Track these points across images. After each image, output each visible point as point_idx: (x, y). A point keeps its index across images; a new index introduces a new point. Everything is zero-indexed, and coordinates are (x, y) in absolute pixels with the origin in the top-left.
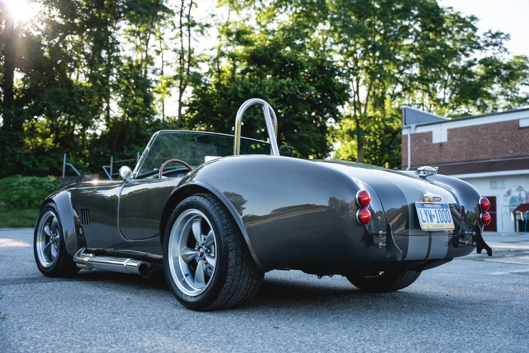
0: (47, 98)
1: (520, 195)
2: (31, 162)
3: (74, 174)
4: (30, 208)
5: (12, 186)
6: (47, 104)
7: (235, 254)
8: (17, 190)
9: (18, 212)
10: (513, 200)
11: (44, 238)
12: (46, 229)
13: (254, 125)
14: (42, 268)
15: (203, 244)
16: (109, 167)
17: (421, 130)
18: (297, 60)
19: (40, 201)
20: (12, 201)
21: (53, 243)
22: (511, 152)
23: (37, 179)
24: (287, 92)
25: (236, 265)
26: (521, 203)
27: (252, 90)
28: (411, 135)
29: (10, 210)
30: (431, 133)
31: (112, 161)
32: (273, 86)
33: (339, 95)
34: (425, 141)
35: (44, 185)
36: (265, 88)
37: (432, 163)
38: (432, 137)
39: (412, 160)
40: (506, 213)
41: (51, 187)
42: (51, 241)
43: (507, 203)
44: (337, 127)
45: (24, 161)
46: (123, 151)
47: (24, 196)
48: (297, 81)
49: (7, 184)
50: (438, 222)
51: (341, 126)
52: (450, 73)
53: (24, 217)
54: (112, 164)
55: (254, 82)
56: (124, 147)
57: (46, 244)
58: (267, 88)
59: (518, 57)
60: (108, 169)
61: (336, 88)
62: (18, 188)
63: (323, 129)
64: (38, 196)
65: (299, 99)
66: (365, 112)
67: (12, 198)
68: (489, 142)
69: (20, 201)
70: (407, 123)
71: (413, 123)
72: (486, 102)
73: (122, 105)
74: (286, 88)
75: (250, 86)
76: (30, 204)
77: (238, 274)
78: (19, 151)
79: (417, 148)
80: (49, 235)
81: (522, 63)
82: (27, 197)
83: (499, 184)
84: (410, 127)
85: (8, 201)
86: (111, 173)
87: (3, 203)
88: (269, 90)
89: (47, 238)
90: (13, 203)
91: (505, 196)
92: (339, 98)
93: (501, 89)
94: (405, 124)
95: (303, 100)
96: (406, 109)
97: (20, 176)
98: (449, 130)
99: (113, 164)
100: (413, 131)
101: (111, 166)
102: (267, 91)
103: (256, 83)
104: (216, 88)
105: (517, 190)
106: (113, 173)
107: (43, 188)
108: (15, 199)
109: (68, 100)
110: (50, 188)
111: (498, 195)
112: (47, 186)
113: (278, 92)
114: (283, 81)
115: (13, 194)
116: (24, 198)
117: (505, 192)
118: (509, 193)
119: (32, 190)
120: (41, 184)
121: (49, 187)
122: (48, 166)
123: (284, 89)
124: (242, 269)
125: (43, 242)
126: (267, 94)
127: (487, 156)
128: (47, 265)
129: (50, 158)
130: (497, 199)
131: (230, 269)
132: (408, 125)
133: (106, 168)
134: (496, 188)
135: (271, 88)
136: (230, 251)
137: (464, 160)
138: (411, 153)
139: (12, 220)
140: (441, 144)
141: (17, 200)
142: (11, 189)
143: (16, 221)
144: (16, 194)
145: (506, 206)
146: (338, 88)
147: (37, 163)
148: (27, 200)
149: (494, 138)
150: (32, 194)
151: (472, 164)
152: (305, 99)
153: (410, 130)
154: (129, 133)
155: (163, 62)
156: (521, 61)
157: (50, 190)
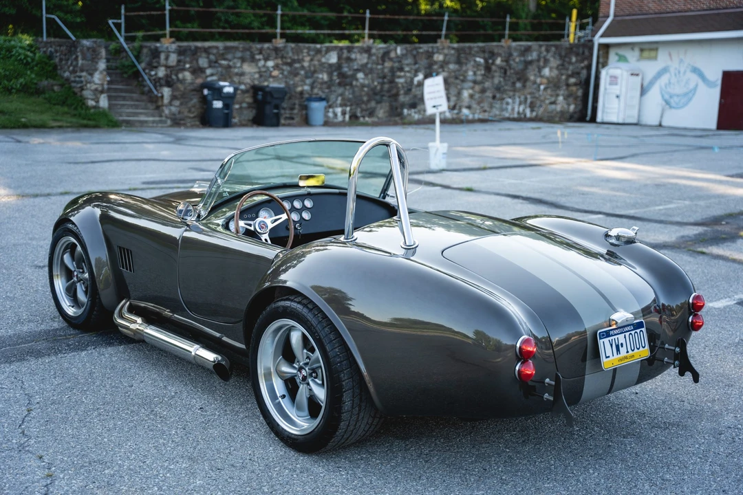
3: (64, 35)
7: (351, 394)
11: (64, 273)
12: (67, 258)
14: (68, 317)
15: (306, 364)
16: (119, 21)
21: (79, 281)
25: (353, 408)
31: (123, 11)
35: (14, 52)
41: (26, 56)
42: (75, 279)
50: (628, 352)
54: (123, 17)
57: (68, 281)
60: (118, 26)
64: (7, 73)
77: (354, 418)
80: (73, 269)
86: (123, 33)
89: (69, 274)
99: (126, 16)
101: (122, 21)
106: (126, 32)
107: (13, 58)
110: (25, 58)
112: (20, 54)
120: (9, 50)
124: (360, 410)
125: (63, 278)
128: (75, 313)
131: (345, 414)
133: (113, 23)
136: (345, 392)
137: (705, 7)
157: (25, 61)
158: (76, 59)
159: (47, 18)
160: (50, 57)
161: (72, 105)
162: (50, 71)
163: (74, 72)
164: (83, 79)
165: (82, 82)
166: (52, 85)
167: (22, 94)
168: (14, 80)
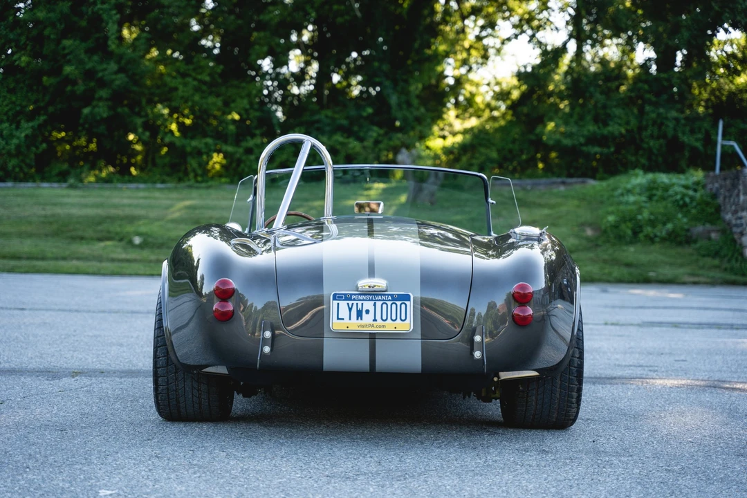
4: (635, 242)
19: (656, 226)
20: (603, 227)
25: (167, 364)
29: (597, 245)
41: (685, 196)
45: (684, 133)
47: (626, 218)
49: (611, 190)
50: (375, 320)
53: (615, 262)
67: (604, 221)
69: (617, 227)
85: (598, 227)
87: (589, 232)
90: (604, 232)
108: (609, 224)
110: (682, 199)
112: (677, 194)
115: (605, 213)
116: (625, 222)
119: (644, 204)
131: (160, 369)
136: (159, 347)
141: (612, 226)
144: (611, 213)
148: (630, 225)
150: (642, 214)
157: (681, 203)
158: (738, 195)
159: (723, 146)
160: (714, 196)
161: (725, 256)
162: (712, 214)
163: (736, 212)
164: (743, 221)
165: (742, 225)
166: (709, 232)
167: (668, 243)
168: (660, 226)
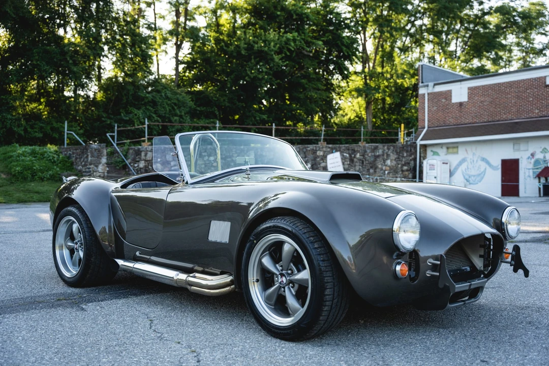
0: (37, 57)
1: (545, 157)
2: (22, 128)
3: (78, 143)
4: (34, 181)
5: (11, 156)
6: (38, 64)
8: (17, 161)
9: (22, 186)
10: (537, 162)
13: (258, 84)
16: (113, 134)
17: (439, 89)
18: (304, 12)
19: (44, 173)
20: (13, 173)
22: (537, 111)
23: (37, 148)
24: (293, 48)
26: (546, 165)
27: (256, 46)
28: (428, 94)
29: (12, 183)
30: (450, 92)
31: (116, 128)
32: (279, 42)
33: (348, 50)
34: (444, 100)
35: (46, 155)
36: (270, 44)
37: (451, 124)
38: (451, 96)
39: (429, 121)
40: (529, 176)
41: (54, 157)
43: (531, 166)
44: (343, 84)
45: (15, 127)
46: (120, 115)
47: (27, 168)
48: (303, 35)
49: (4, 154)
51: (347, 82)
52: (462, 23)
53: (29, 191)
54: (116, 132)
55: (257, 38)
56: (121, 111)
58: (272, 44)
59: (533, 4)
60: (113, 137)
61: (345, 43)
62: (18, 159)
63: (330, 87)
64: (42, 168)
65: (305, 55)
66: (374, 67)
67: (13, 170)
68: (513, 101)
69: (22, 173)
70: (424, 81)
71: (431, 81)
72: (501, 53)
73: (118, 64)
74: (292, 44)
75: (254, 42)
76: (33, 176)
78: (9, 116)
79: (435, 108)
81: (539, 10)
82: (29, 169)
83: (523, 146)
84: (427, 86)
85: (9, 173)
86: (116, 142)
87: (3, 176)
88: (274, 47)
90: (14, 175)
91: (529, 158)
92: (348, 53)
93: (515, 40)
94: (422, 82)
95: (309, 55)
96: (424, 66)
97: (17, 145)
98: (470, 89)
99: (118, 131)
100: (430, 90)
101: (116, 134)
102: (272, 47)
103: (259, 38)
104: (215, 44)
105: (541, 152)
107: (45, 159)
108: (17, 172)
109: (61, 60)
111: (522, 157)
112: (49, 157)
113: (283, 48)
114: (289, 36)
115: (14, 166)
116: (26, 171)
117: (528, 154)
118: (533, 155)
119: (35, 162)
120: (42, 154)
121: (51, 158)
122: (41, 132)
123: (290, 45)
126: (273, 50)
127: (510, 117)
129: (43, 123)
130: (520, 161)
132: (426, 84)
133: (110, 135)
134: (519, 150)
135: (276, 44)
137: (485, 120)
138: (428, 114)
139: (18, 195)
140: (461, 104)
141: (18, 172)
142: (10, 159)
143: (22, 195)
144: (17, 166)
145: (529, 169)
146: (347, 42)
147: (29, 130)
148: (29, 172)
149: (518, 97)
150: (35, 166)
151: (494, 124)
152: (311, 55)
153: (428, 89)
154: (125, 95)
155: (155, 14)
156: (538, 8)
157: (52, 161)
158: (87, 157)
159: (67, 134)
160: (69, 158)
162: (69, 166)
163: (85, 165)
165: (90, 171)
167: (50, 181)
168: (46, 173)
